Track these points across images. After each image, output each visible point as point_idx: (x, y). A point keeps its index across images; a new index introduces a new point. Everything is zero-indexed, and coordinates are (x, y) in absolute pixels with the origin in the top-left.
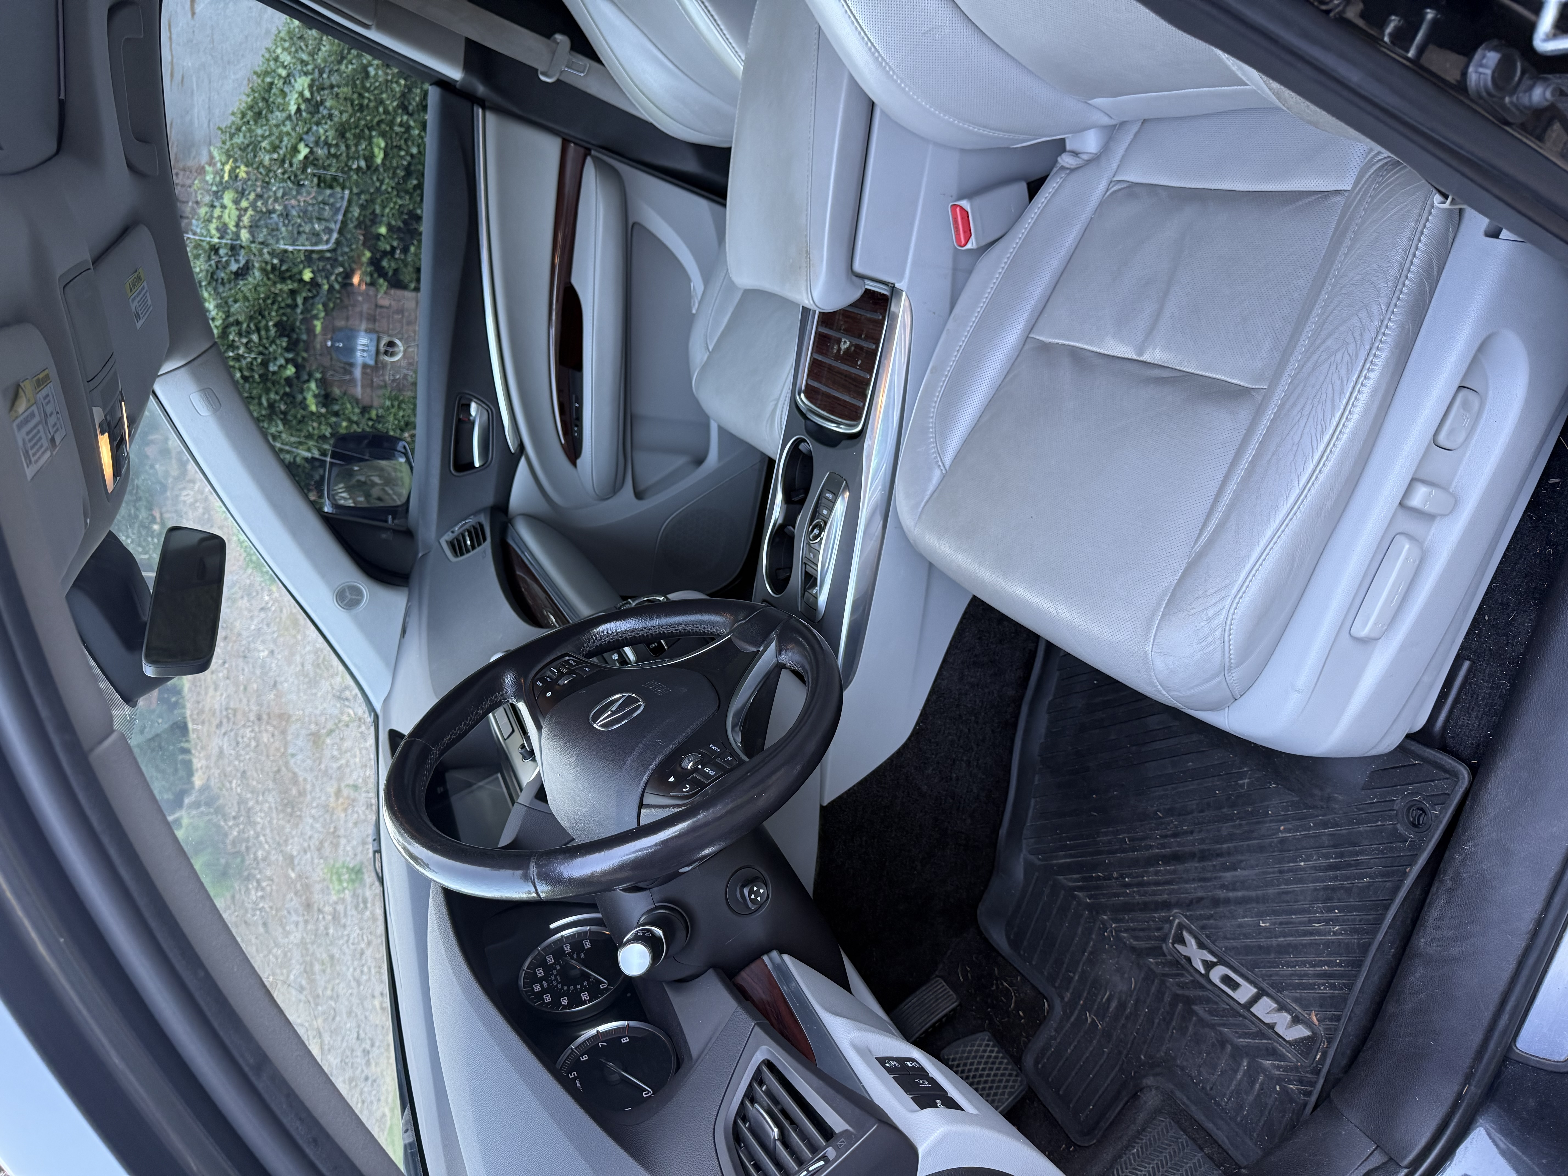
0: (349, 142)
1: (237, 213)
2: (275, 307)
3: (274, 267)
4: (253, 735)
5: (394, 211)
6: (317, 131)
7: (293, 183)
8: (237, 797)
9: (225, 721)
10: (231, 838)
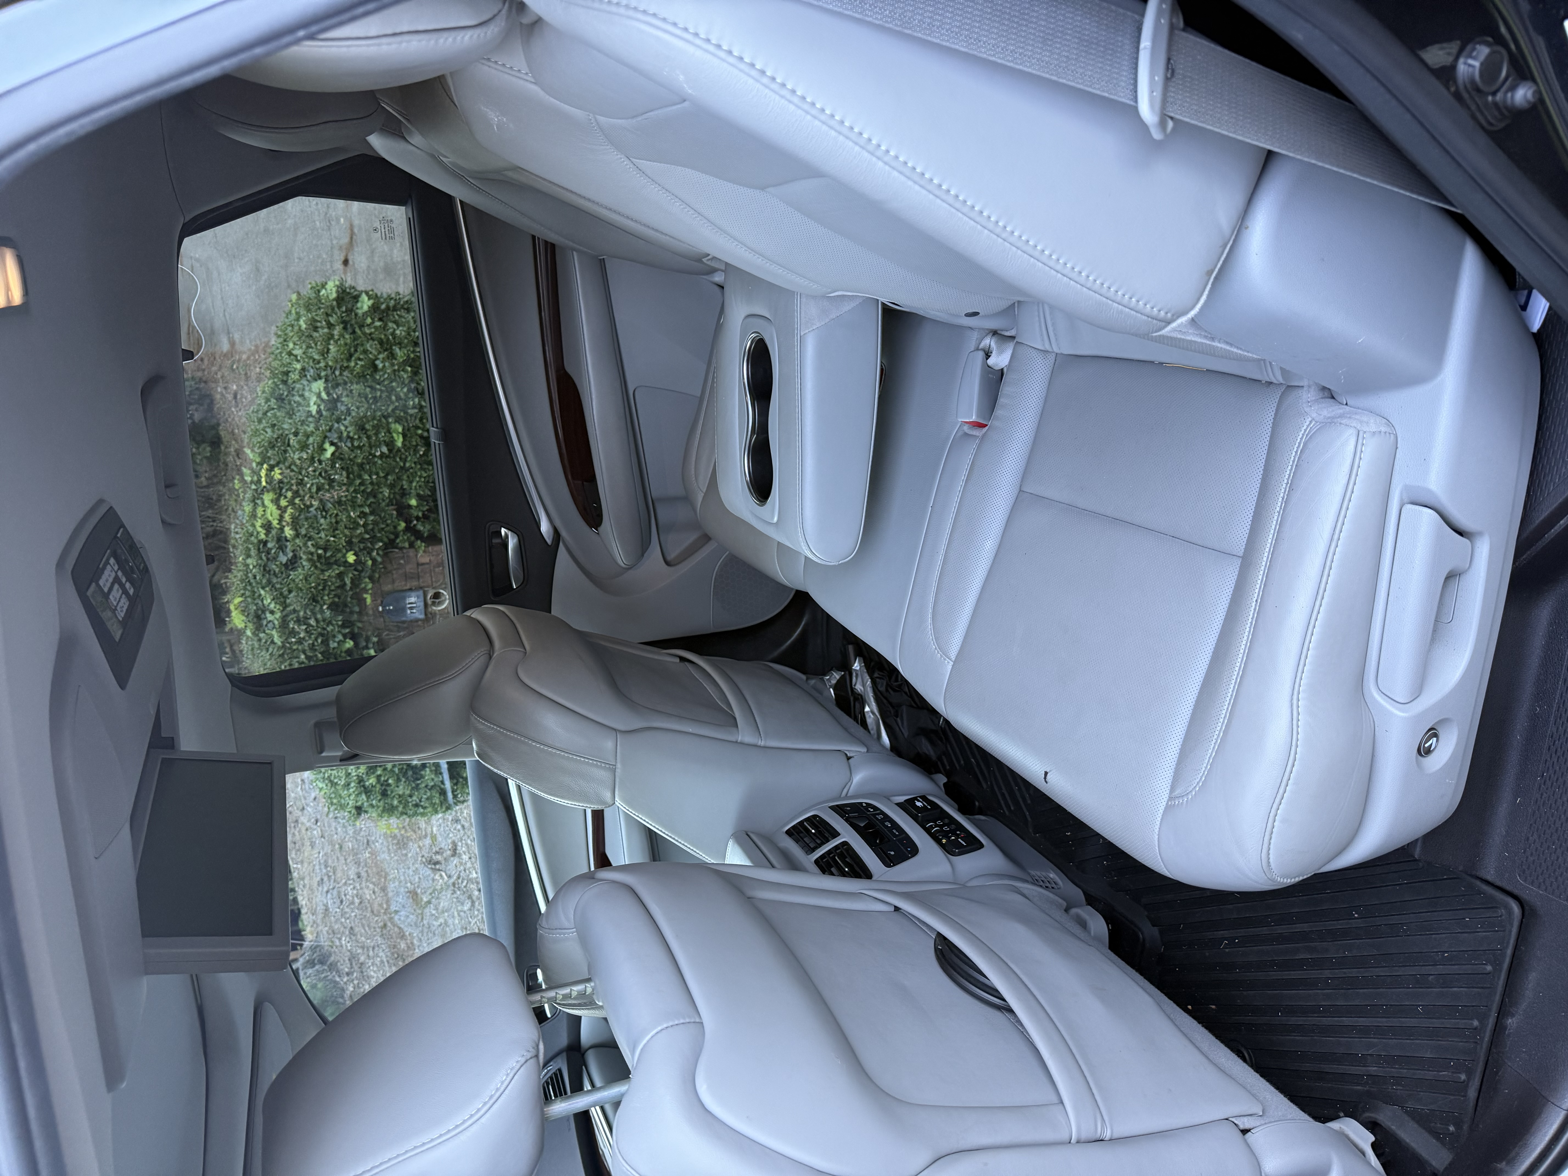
0: (369, 433)
1: (279, 512)
2: (326, 592)
3: (319, 556)
4: (355, 892)
5: (420, 483)
6: (339, 428)
7: (324, 478)
8: (348, 953)
9: (326, 879)
10: (348, 992)
